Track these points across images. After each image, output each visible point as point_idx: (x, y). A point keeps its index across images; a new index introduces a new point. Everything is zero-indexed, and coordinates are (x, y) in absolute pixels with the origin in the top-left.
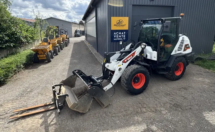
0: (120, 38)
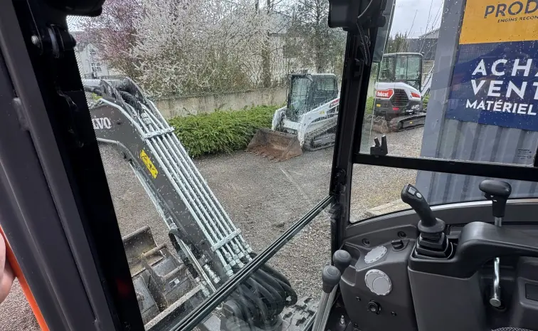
0: (514, 98)
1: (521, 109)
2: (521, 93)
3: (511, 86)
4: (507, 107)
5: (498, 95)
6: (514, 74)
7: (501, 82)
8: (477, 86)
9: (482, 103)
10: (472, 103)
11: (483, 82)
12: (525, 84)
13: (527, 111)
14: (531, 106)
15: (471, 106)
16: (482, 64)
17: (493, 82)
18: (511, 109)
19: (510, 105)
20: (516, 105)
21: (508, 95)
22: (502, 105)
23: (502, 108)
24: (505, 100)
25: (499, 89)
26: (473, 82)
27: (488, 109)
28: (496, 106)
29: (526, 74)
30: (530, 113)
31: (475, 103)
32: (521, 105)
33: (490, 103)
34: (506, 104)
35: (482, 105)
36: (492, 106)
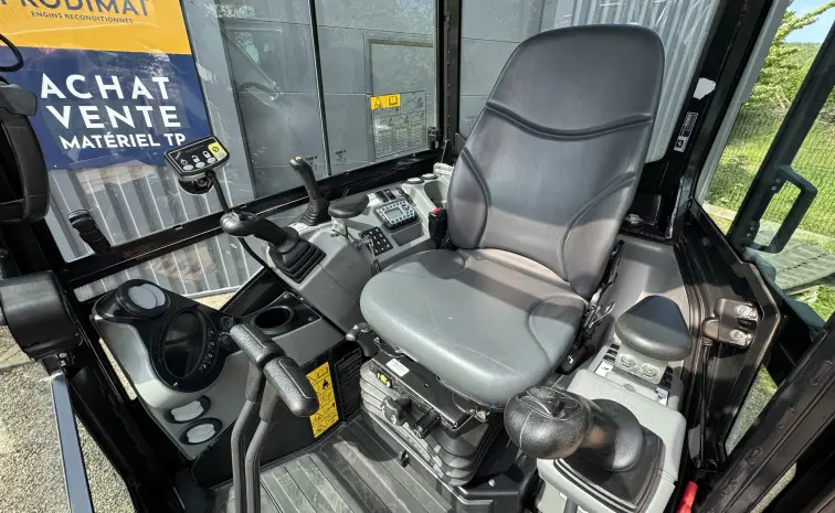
1: (140, 140)
2: (129, 121)
3: (112, 113)
4: (123, 141)
5: (101, 126)
6: (105, 96)
7: (95, 108)
8: (62, 114)
9: (85, 139)
10: (70, 142)
11: (67, 109)
12: (126, 109)
13: (148, 142)
14: (150, 136)
15: (72, 146)
16: (46, 81)
17: (83, 109)
18: (129, 142)
19: (125, 137)
20: (131, 136)
21: (115, 125)
22: (116, 139)
23: (117, 143)
24: (115, 132)
25: (96, 117)
26: (51, 109)
27: (100, 146)
28: (108, 142)
29: (121, 96)
30: (153, 144)
31: (75, 141)
32: (138, 136)
33: (97, 137)
34: (119, 136)
35: (86, 143)
36: (102, 141)
